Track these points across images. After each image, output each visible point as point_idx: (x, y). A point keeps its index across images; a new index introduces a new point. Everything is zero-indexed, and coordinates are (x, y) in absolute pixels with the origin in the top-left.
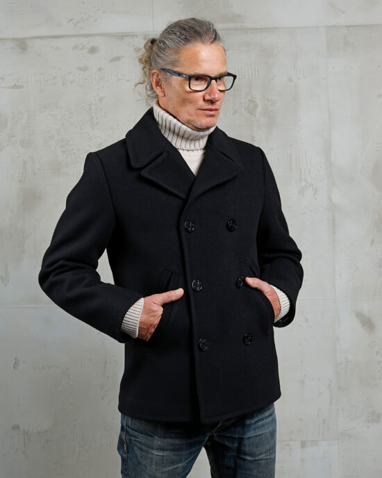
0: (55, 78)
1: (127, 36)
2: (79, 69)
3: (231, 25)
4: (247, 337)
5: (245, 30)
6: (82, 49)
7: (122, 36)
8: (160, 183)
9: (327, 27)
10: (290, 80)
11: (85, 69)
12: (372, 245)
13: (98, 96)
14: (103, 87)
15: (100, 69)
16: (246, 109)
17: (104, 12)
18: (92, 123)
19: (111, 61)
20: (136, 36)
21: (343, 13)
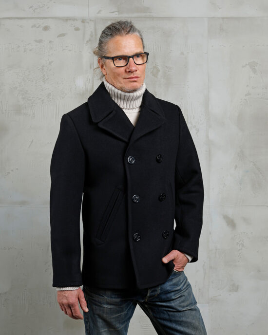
0: (19, 47)
1: (70, 19)
2: (36, 41)
3: (143, 15)
4: (165, 233)
5: (152, 18)
6: (38, 27)
7: (67, 19)
8: (111, 131)
9: (209, 18)
10: (182, 53)
11: (40, 41)
12: (235, 169)
13: (48, 60)
14: (52, 54)
15: (50, 42)
16: (151, 72)
17: (55, 2)
18: (44, 79)
19: (58, 36)
20: (76, 20)
21: (220, 9)
